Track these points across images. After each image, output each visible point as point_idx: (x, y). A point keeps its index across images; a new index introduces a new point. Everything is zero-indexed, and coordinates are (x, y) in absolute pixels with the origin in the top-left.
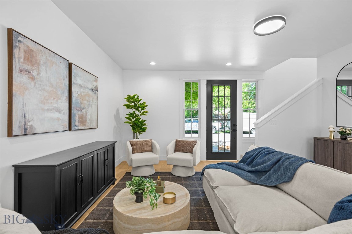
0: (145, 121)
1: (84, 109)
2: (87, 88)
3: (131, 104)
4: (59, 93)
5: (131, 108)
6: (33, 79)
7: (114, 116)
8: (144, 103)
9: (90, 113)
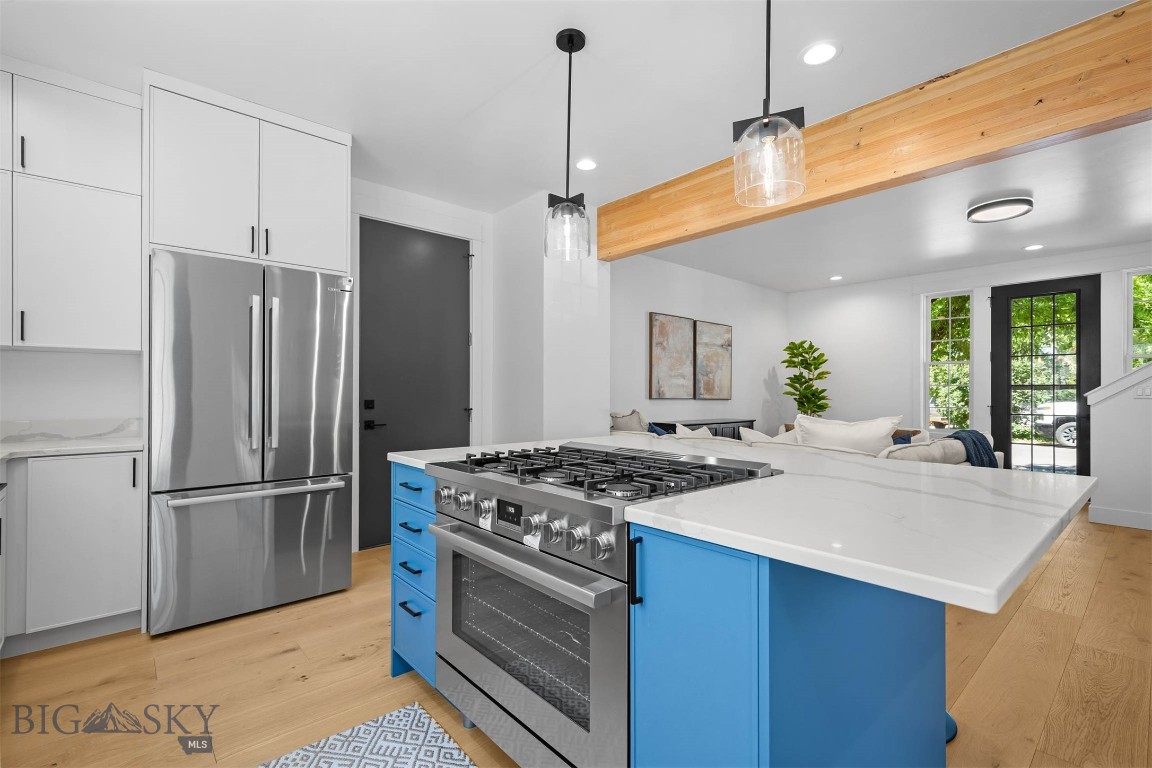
0: (824, 391)
1: (710, 373)
2: (714, 345)
3: (796, 360)
4: (684, 357)
5: (796, 367)
6: (664, 349)
7: (765, 381)
8: (822, 355)
9: (720, 378)
